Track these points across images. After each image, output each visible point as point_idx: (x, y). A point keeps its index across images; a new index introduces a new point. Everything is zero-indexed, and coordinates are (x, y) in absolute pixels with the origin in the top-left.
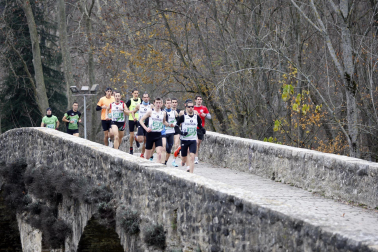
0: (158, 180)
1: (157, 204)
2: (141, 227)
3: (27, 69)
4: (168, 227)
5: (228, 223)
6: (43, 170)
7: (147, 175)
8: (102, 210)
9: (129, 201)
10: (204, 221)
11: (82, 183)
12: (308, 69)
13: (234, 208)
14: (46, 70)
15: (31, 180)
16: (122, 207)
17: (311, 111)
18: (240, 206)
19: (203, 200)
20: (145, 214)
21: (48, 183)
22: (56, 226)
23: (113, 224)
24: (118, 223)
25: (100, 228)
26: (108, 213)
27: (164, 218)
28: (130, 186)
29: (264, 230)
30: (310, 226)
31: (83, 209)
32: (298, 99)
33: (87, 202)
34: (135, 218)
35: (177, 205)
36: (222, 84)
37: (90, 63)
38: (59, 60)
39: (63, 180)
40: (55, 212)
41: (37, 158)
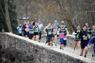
0: (51, 53)
1: (50, 62)
3: (2, 11)
6: (8, 49)
9: (40, 60)
11: (22, 54)
14: (10, 11)
15: (3, 52)
19: (68, 60)
21: (10, 54)
28: (40, 55)
33: (24, 60)
35: (58, 62)
36: (76, 17)
37: (26, 9)
38: (15, 8)
39: (15, 52)
41: (6, 44)
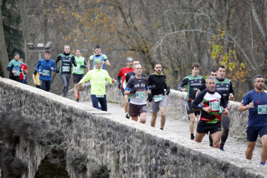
0: (104, 126)
1: (102, 146)
2: (89, 166)
4: (112, 166)
5: (164, 163)
6: (4, 116)
7: (95, 121)
8: (54, 151)
9: (78, 143)
10: (143, 162)
11: (37, 127)
12: (235, 31)
13: (169, 151)
14: (6, 29)
16: (71, 148)
17: (237, 69)
18: (175, 150)
19: (143, 143)
20: (91, 155)
21: (7, 127)
22: (14, 164)
23: (64, 163)
24: (68, 162)
25: (52, 167)
26: (60, 154)
27: (109, 159)
28: (79, 130)
29: (195, 170)
30: (235, 168)
31: (38, 150)
32: (225, 57)
33: (41, 143)
34: (83, 159)
35: (120, 148)
36: (160, 43)
37: (45, 23)
38: (18, 20)
39: (20, 124)
40: (14, 152)
